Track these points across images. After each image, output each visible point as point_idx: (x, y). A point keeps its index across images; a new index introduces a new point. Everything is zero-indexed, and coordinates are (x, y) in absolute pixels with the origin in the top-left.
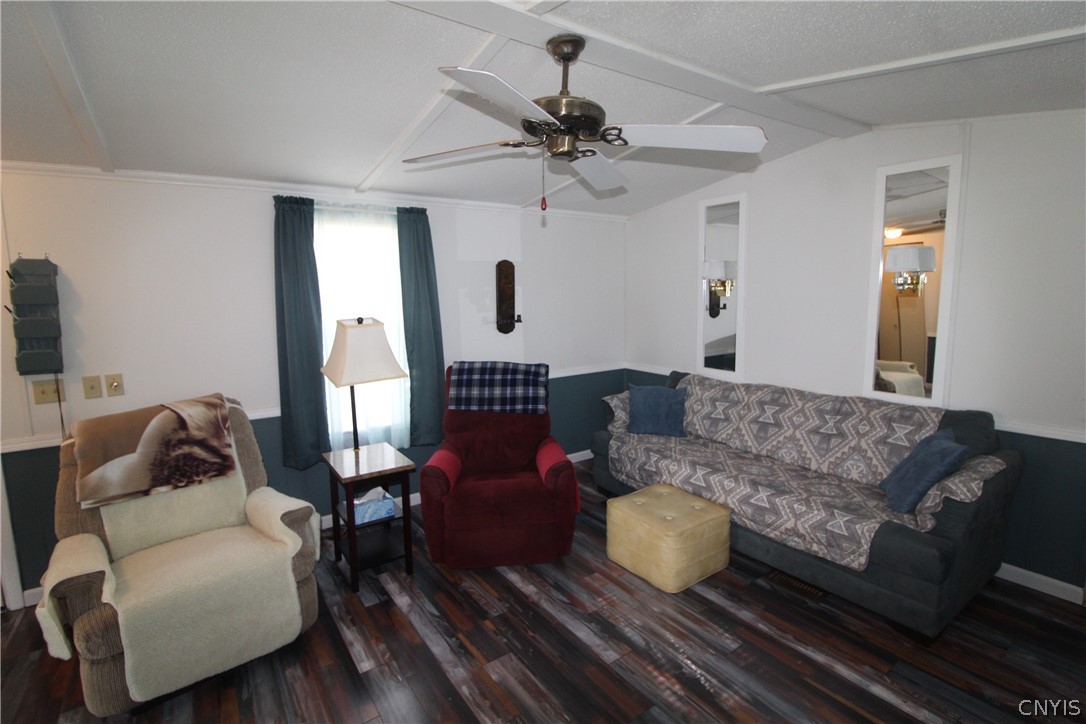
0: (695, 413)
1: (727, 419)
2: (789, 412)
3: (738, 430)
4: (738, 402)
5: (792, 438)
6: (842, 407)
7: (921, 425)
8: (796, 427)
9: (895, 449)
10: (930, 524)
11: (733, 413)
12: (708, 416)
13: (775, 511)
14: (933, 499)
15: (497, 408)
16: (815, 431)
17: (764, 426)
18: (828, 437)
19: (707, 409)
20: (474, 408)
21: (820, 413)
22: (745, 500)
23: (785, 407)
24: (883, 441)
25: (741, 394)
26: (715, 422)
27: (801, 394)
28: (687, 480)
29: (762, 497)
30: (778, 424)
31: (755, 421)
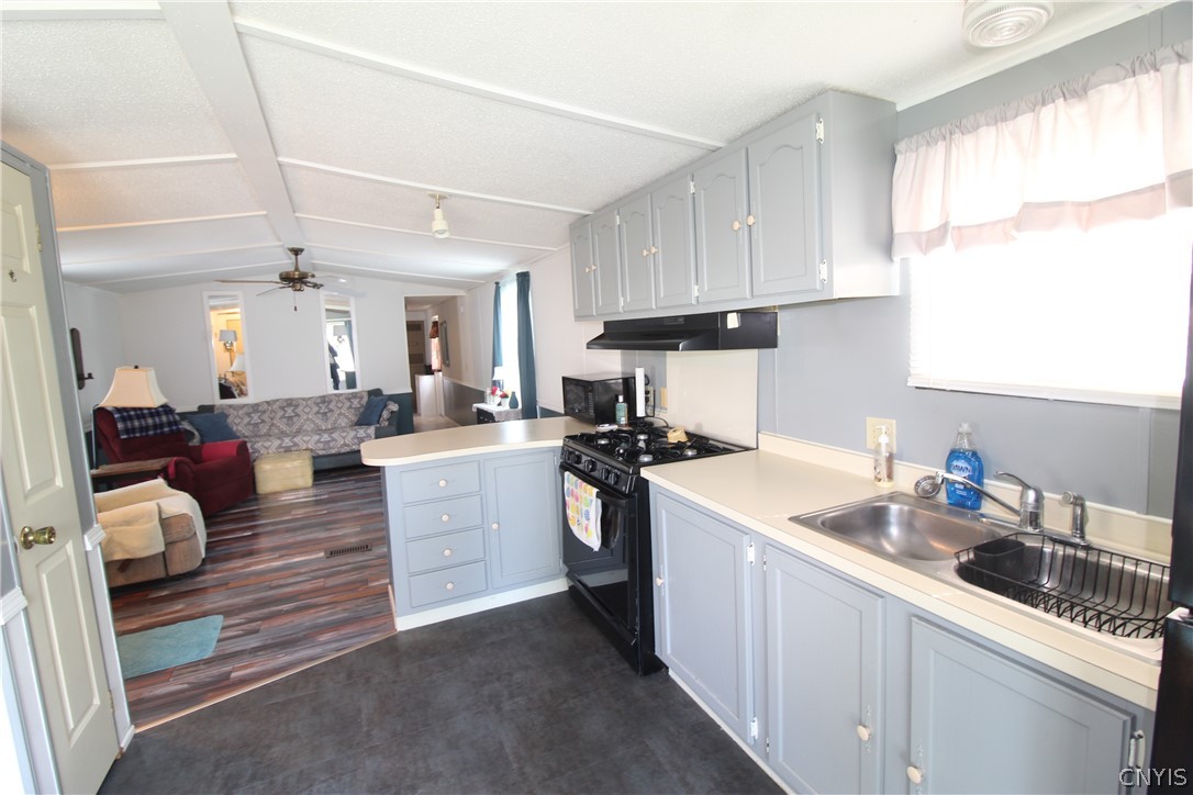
0: (237, 425)
1: (263, 421)
2: (300, 408)
3: (273, 425)
4: (264, 412)
5: (308, 419)
6: (324, 400)
7: (361, 398)
8: (307, 414)
9: (356, 409)
10: (387, 423)
11: (265, 417)
12: (249, 424)
13: (334, 440)
14: (385, 414)
15: (151, 433)
16: (318, 413)
17: (290, 418)
18: (325, 414)
19: (246, 420)
20: (138, 435)
21: (317, 404)
22: (319, 441)
23: (297, 406)
24: (350, 407)
25: (266, 406)
26: (256, 425)
27: (304, 399)
28: (280, 447)
29: (326, 437)
30: (297, 415)
31: (283, 417)
